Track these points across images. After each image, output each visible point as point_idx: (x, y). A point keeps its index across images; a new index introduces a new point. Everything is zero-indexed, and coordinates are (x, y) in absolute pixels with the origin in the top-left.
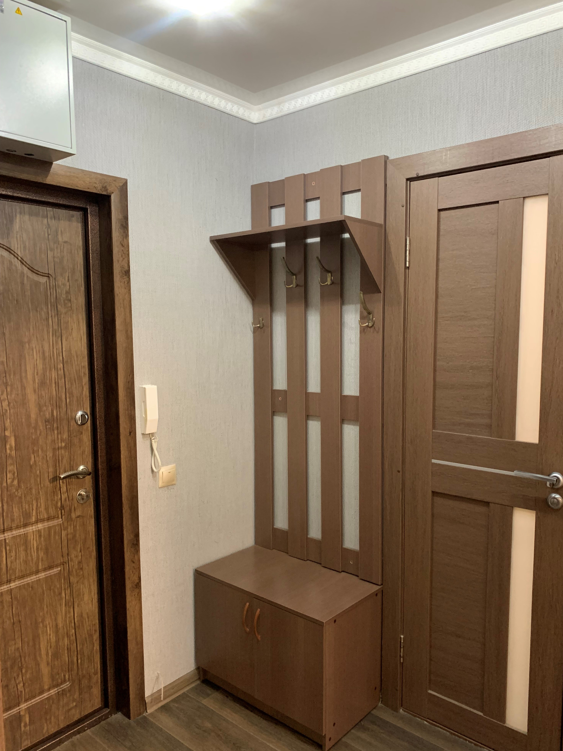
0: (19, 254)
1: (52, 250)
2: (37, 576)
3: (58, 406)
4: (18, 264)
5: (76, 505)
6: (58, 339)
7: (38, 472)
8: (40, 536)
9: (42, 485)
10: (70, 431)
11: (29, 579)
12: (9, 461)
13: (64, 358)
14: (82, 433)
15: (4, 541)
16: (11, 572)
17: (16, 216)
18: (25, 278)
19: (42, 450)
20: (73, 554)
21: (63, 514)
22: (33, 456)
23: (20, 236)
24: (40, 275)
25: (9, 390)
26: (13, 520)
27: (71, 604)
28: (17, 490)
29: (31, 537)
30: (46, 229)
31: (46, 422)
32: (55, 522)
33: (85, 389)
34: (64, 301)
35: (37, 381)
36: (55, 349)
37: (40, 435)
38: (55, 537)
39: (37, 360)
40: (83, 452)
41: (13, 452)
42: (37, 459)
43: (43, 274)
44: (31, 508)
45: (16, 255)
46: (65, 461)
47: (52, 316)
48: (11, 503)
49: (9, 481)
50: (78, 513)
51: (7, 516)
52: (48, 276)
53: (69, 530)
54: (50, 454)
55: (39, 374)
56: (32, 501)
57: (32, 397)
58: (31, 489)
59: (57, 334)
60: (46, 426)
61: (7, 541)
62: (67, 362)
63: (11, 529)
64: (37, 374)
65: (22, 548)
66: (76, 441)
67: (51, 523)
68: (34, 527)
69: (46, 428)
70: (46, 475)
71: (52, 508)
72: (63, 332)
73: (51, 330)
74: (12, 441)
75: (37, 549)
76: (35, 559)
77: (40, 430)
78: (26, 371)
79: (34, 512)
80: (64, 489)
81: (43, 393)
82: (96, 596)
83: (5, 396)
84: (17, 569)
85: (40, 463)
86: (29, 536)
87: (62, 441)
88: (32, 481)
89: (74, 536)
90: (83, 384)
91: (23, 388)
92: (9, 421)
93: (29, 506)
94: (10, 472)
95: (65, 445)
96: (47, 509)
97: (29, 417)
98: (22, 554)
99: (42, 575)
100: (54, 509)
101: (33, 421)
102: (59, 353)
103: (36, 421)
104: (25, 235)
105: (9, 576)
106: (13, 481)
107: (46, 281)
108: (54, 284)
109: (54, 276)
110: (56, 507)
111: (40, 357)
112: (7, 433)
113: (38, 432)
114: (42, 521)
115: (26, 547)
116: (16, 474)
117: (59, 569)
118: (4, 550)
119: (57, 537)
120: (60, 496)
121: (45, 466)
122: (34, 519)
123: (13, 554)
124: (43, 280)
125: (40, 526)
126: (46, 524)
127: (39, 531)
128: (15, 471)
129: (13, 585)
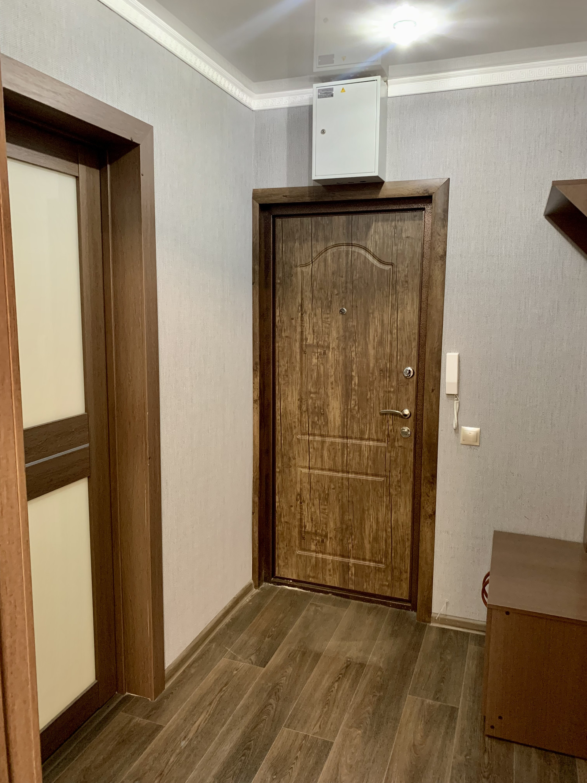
0: (372, 251)
1: (396, 245)
2: (367, 477)
3: (391, 362)
4: (370, 258)
5: (399, 437)
6: (394, 310)
7: (372, 405)
8: (370, 450)
9: (374, 415)
10: (399, 380)
11: (361, 477)
12: (353, 393)
13: (398, 325)
14: (408, 384)
15: (346, 444)
16: (349, 466)
17: (372, 224)
18: (374, 268)
19: (376, 390)
20: (394, 473)
21: (389, 440)
22: (369, 393)
23: (374, 238)
24: (386, 264)
25: (357, 344)
26: (353, 432)
27: (390, 508)
28: (357, 413)
29: (363, 448)
30: (393, 230)
31: (380, 371)
32: (383, 444)
33: (413, 350)
34: (402, 282)
35: (376, 340)
36: (392, 318)
37: (375, 379)
38: (381, 456)
39: (377, 326)
40: (408, 400)
41: (356, 388)
42: (372, 396)
43: (388, 264)
44: (365, 429)
45: (370, 252)
46: (392, 402)
47: (392, 294)
48: (352, 420)
49: (352, 406)
50: (400, 444)
51: (350, 428)
52: (392, 264)
53: (392, 453)
54: (381, 394)
55: (378, 336)
56: (367, 424)
57: (372, 352)
58: (366, 415)
59: (395, 308)
60: (380, 374)
61: (348, 445)
62: (401, 329)
63: (351, 438)
64: (377, 336)
65: (357, 454)
66: (403, 389)
67: (379, 444)
68: (367, 442)
69: (380, 375)
70: (378, 408)
71: (381, 433)
72: (400, 306)
73: (390, 304)
74: (356, 380)
75: (368, 458)
76: (365, 465)
77: (376, 376)
78: (369, 333)
79: (368, 431)
80: (391, 422)
81: (380, 350)
82: (410, 513)
83: (354, 348)
84: (353, 467)
85: (374, 399)
86: (363, 447)
87: (392, 386)
88: (368, 410)
89: (396, 460)
90: (413, 347)
91: (366, 344)
92: (355, 365)
93: (364, 426)
94: (353, 400)
95: (394, 391)
96: (376, 432)
97: (368, 365)
98: (357, 459)
99: (370, 478)
100: (382, 434)
101: (371, 369)
102: (394, 322)
103: (374, 368)
104: (377, 237)
105: (347, 468)
106: (355, 407)
107: (390, 269)
108: (395, 270)
109: (395, 264)
110: (384, 434)
111: (380, 324)
112: (354, 374)
113: (374, 377)
114: (373, 440)
115: (360, 453)
116: (357, 403)
117: (383, 479)
118: (346, 450)
119: (382, 456)
120: (387, 427)
121: (377, 402)
122: (367, 436)
123: (351, 455)
124: (388, 268)
125: (371, 443)
126: (376, 443)
127: (370, 446)
128: (357, 399)
129: (350, 475)
